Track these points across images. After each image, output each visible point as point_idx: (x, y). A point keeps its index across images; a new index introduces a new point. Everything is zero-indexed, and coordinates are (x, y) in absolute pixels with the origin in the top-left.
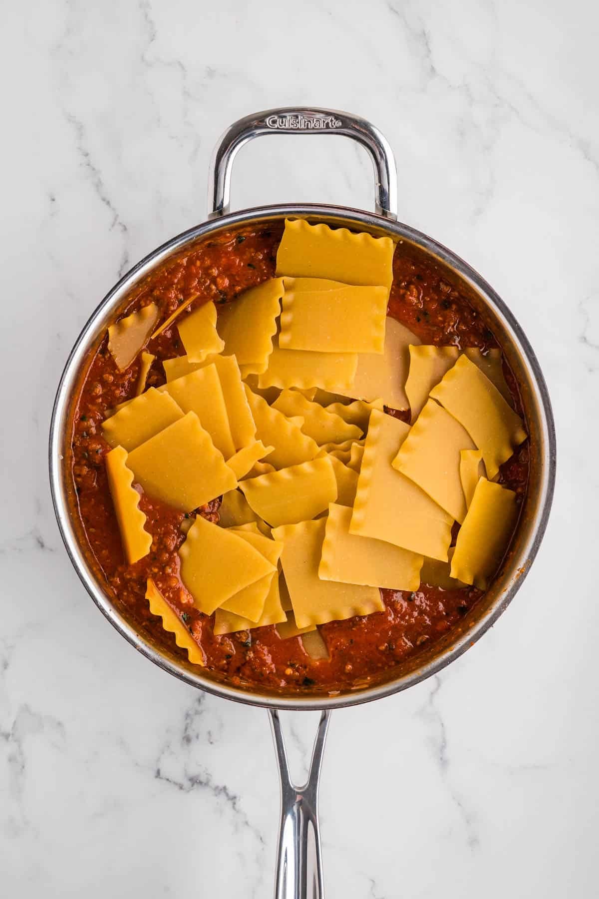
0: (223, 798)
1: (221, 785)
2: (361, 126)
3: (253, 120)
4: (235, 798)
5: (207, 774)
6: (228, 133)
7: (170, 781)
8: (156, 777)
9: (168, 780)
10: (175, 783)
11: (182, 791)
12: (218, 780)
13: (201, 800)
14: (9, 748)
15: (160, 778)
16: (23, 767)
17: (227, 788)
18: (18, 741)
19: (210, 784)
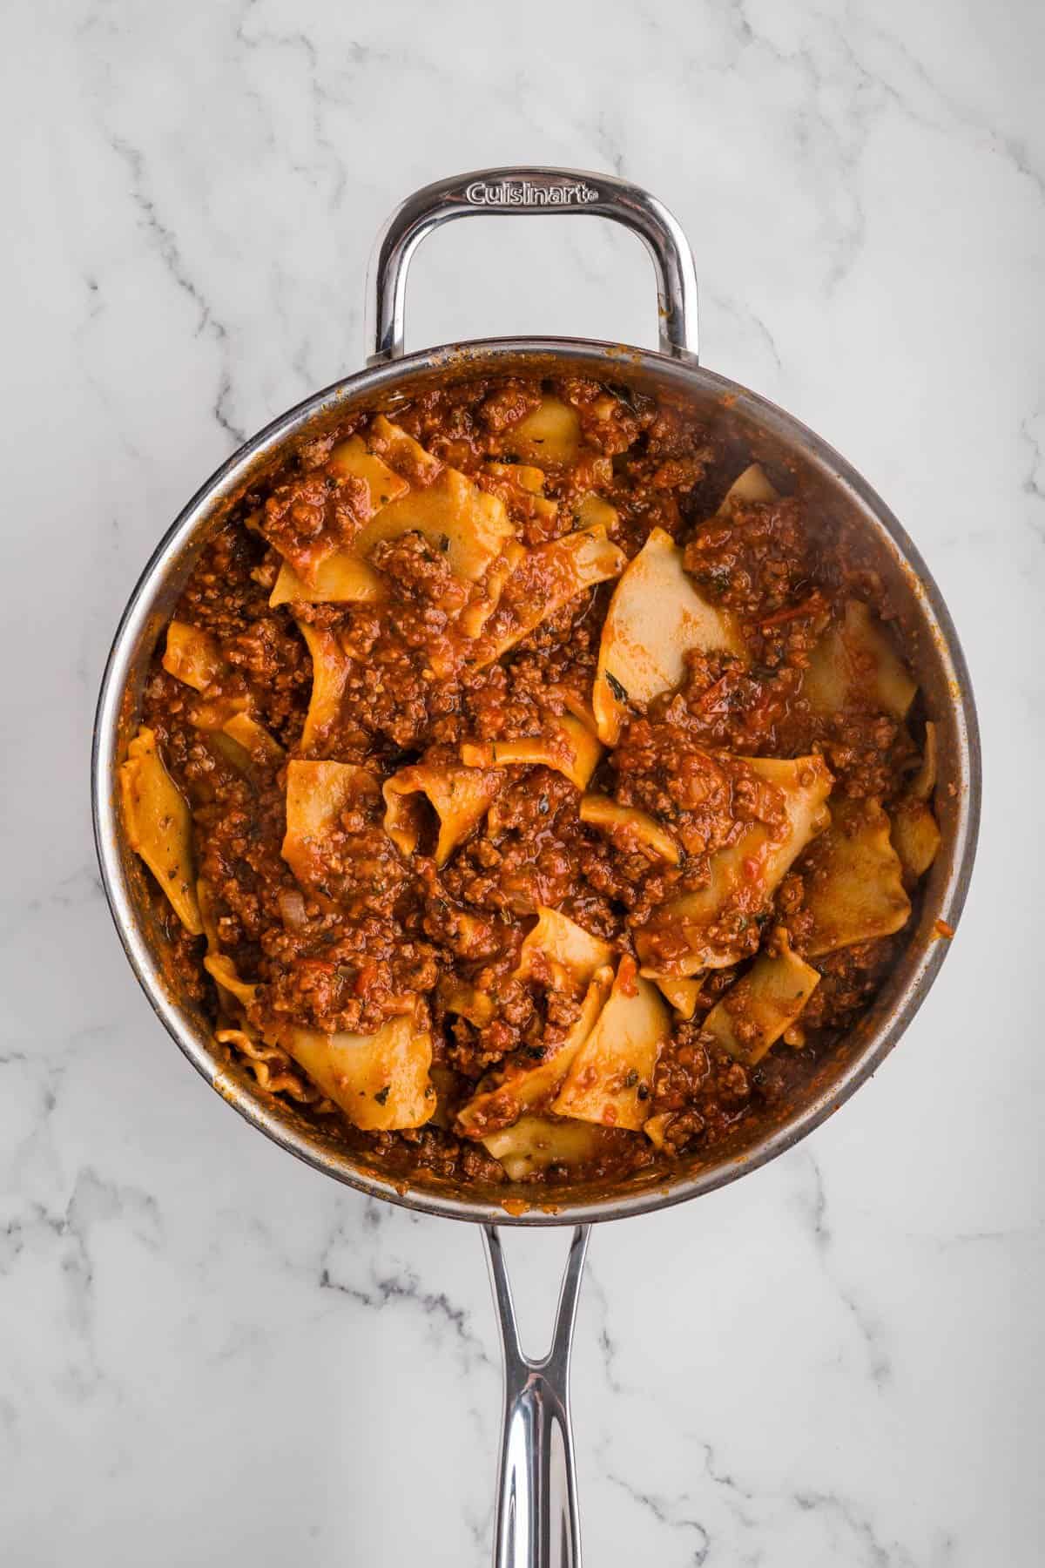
0: (440, 1315)
1: (436, 1291)
2: (634, 200)
3: (443, 190)
4: (460, 1314)
5: (410, 1275)
6: (401, 214)
7: (347, 1291)
8: (322, 1285)
9: (342, 1289)
10: (357, 1295)
11: (368, 1307)
12: (431, 1286)
13: (398, 1320)
14: (64, 1246)
15: (329, 1286)
16: (90, 1278)
17: (447, 1296)
18: (80, 1234)
19: (417, 1292)
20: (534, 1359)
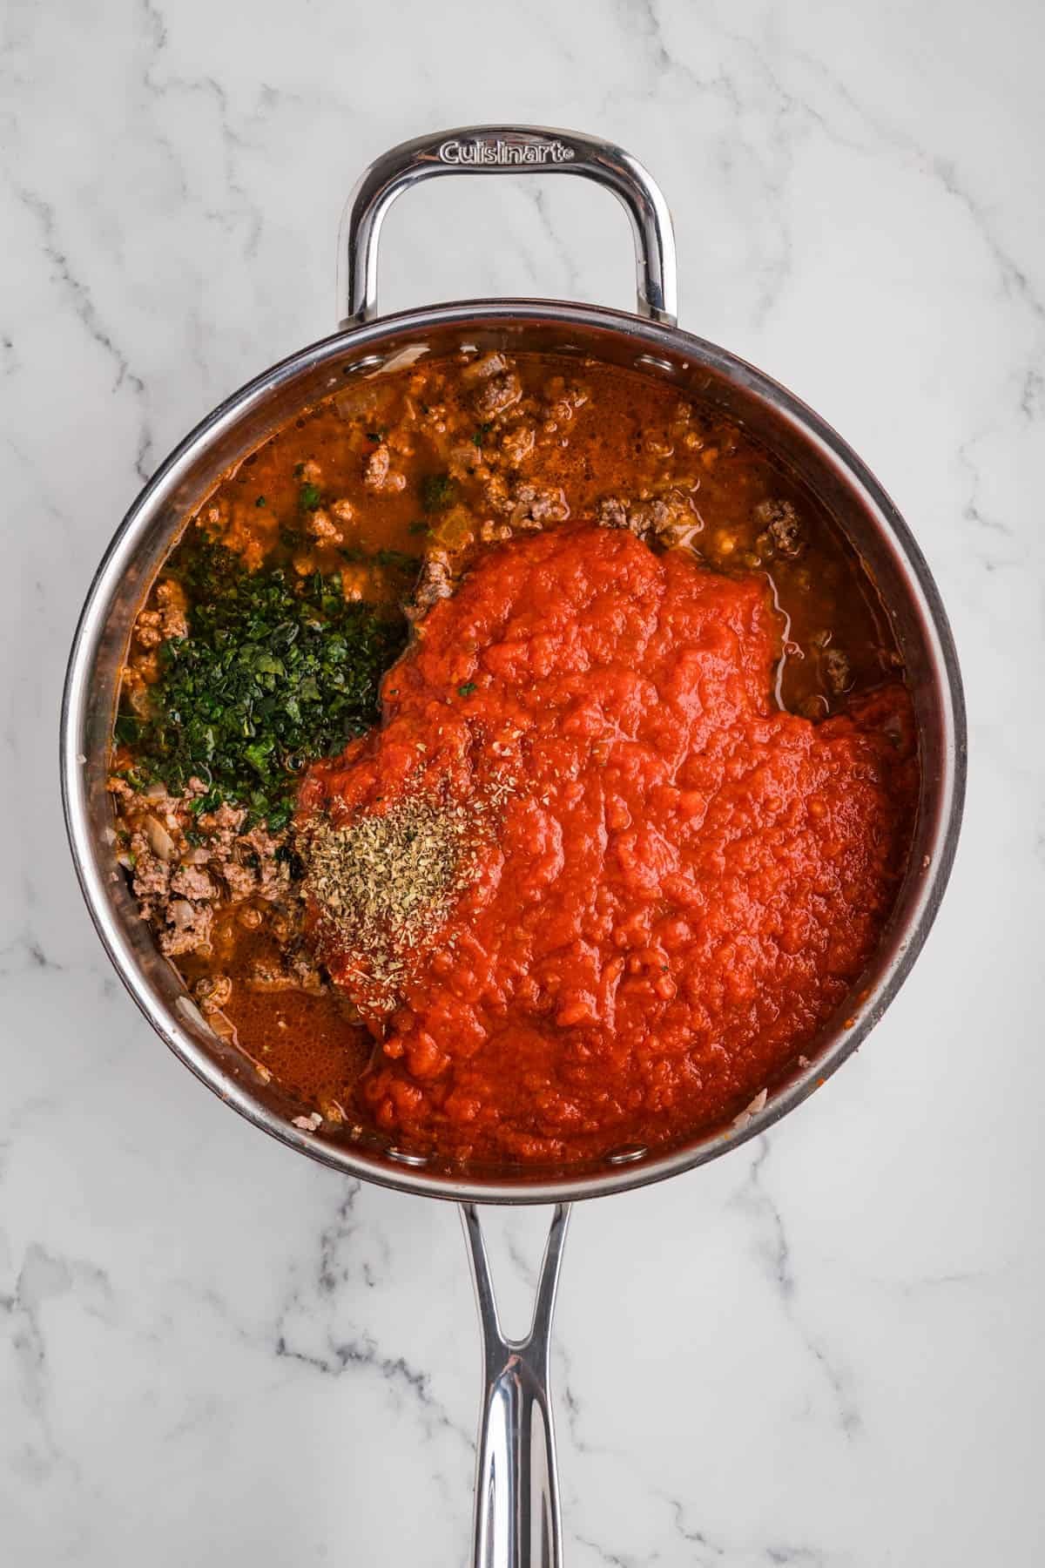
0: (399, 1380)
1: (395, 1359)
2: (609, 158)
4: (421, 1378)
5: (368, 1340)
7: (304, 1359)
8: (279, 1353)
9: (299, 1356)
10: (314, 1362)
11: (327, 1373)
12: (389, 1350)
13: (361, 1388)
14: (14, 1323)
15: (287, 1355)
16: (42, 1355)
17: (406, 1360)
18: (30, 1311)
19: (376, 1357)
20: (513, 1340)
